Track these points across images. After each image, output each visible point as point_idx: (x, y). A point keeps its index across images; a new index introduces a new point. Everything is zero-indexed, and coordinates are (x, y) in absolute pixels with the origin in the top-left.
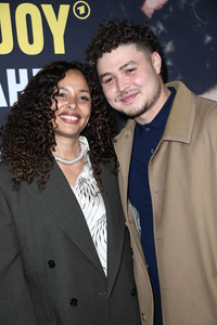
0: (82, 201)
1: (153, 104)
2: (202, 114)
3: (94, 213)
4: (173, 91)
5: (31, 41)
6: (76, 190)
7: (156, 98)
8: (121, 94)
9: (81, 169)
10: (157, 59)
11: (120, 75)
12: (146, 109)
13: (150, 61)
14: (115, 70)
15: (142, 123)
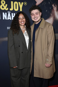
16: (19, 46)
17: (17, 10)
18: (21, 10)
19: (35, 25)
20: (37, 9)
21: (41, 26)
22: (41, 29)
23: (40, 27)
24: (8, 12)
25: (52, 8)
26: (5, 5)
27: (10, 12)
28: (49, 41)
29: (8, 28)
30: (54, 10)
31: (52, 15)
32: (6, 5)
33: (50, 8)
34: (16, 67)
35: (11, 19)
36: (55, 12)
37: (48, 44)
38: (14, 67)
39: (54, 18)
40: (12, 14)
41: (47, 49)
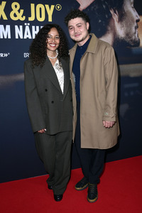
16: (46, 90)
17: (42, 19)
18: (50, 20)
19: (78, 47)
20: (79, 16)
21: (91, 48)
22: (90, 55)
23: (88, 51)
24: (26, 24)
25: (111, 17)
26: (19, 11)
27: (29, 24)
28: (108, 77)
29: (26, 55)
31: (109, 28)
32: (22, 11)
33: (107, 16)
35: (30, 38)
36: (116, 23)
37: (106, 83)
38: (41, 131)
39: (115, 34)
40: (33, 27)
41: (105, 92)
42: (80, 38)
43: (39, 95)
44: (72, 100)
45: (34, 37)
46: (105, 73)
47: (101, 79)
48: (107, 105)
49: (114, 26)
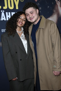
0: (22, 40)
1: (37, 20)
2: (47, 23)
3: (25, 43)
4: (41, 18)
5: (11, 6)
6: (21, 38)
7: (37, 19)
8: (30, 18)
9: (22, 34)
10: (38, 11)
11: (30, 14)
12: (35, 21)
13: (36, 11)
14: (29, 13)
15: (35, 24)
16: (16, 53)
17: (12, 8)
18: (17, 8)
22: (41, 29)
23: (39, 27)
24: (2, 11)
25: (55, 3)
27: (4, 11)
29: (3, 31)
30: (57, 5)
31: (55, 11)
33: (53, 3)
34: (15, 79)
35: (5, 20)
36: (59, 7)
38: (14, 79)
40: (7, 13)
41: (52, 52)
42: (33, 20)
43: (12, 56)
44: (33, 58)
45: (7, 19)
46: (51, 40)
47: (49, 44)
48: (54, 61)
49: (58, 9)
